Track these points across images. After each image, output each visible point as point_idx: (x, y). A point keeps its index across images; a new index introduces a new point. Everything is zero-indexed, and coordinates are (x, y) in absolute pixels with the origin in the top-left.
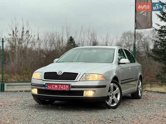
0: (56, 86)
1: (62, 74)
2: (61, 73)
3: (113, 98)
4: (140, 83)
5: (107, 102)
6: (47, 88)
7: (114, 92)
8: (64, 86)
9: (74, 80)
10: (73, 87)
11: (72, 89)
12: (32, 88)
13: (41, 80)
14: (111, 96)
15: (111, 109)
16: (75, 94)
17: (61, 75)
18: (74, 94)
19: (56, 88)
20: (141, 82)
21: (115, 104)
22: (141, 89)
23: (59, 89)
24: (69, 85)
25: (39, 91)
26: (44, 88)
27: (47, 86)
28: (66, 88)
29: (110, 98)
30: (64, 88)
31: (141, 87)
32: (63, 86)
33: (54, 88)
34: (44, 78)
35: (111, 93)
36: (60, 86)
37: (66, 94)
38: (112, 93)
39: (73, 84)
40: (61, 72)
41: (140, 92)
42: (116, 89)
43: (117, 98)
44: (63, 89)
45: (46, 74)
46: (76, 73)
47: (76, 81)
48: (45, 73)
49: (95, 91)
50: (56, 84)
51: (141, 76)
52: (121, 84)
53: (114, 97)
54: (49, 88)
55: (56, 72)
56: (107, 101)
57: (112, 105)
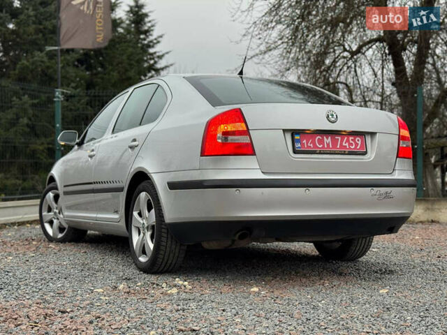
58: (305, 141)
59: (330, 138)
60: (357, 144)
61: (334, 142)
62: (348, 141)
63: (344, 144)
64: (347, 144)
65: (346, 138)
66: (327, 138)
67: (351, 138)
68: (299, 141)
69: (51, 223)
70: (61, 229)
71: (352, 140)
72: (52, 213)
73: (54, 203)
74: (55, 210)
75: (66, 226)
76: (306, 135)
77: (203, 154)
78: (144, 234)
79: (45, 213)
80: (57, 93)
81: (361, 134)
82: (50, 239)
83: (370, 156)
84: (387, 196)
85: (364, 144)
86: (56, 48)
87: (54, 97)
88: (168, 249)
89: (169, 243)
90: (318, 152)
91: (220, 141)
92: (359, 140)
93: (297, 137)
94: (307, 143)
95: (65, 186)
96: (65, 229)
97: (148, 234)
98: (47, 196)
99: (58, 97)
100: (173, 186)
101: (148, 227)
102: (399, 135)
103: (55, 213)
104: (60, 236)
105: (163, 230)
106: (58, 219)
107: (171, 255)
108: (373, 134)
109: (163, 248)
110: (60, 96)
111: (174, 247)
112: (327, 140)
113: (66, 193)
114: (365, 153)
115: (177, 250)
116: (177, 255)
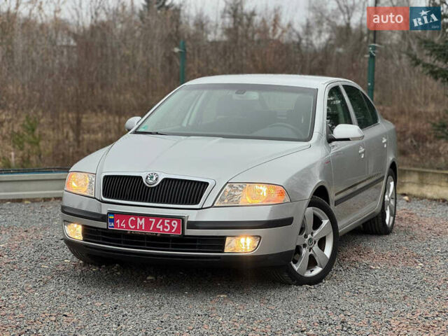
0: (141, 222)
1: (159, 185)
2: (157, 179)
3: (311, 252)
4: (390, 185)
5: (294, 266)
6: (113, 225)
7: (316, 233)
8: (166, 221)
9: (197, 203)
10: (193, 225)
11: (189, 232)
12: (67, 222)
13: (95, 198)
14: (305, 246)
15: (305, 287)
16: (200, 247)
17: (155, 187)
18: (194, 247)
19: (141, 226)
20: (392, 184)
21: (317, 270)
22: (392, 202)
23: (151, 231)
24: (180, 219)
25: (88, 232)
26: (103, 225)
27: (112, 221)
28: (170, 229)
29: (304, 251)
30: (167, 228)
31: (394, 197)
32: (163, 223)
33: (136, 228)
34: (105, 195)
35: (306, 236)
36: (154, 220)
37: (172, 247)
38: (309, 236)
39: (192, 216)
40: (154, 179)
41: (391, 215)
42: (322, 223)
43: (323, 250)
44: (163, 231)
45: (109, 180)
46: (202, 182)
47: (202, 208)
48: (106, 178)
49: (260, 237)
50: (141, 216)
51: (393, 166)
52: (337, 203)
53: (316, 248)
54: (120, 226)
55: (141, 177)
56: (295, 262)
57: (309, 274)
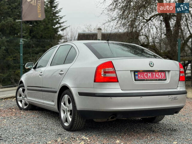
58: (140, 75)
59: (150, 73)
60: (162, 76)
61: (152, 75)
62: (158, 74)
63: (156, 76)
64: (158, 76)
65: (157, 73)
66: (149, 74)
67: (159, 73)
68: (137, 75)
69: (21, 101)
70: (26, 104)
71: (160, 74)
72: (21, 97)
73: (22, 93)
74: (23, 96)
75: (28, 103)
76: (140, 73)
77: (95, 81)
78: (67, 113)
79: (18, 97)
80: (21, 40)
81: (164, 71)
82: (21, 109)
83: (168, 81)
84: (175, 99)
85: (165, 76)
86: (21, 20)
87: (20, 42)
88: (78, 121)
89: (78, 118)
90: (145, 80)
91: (102, 76)
92: (163, 74)
93: (136, 74)
94: (141, 76)
95: (28, 86)
96: (27, 104)
97: (69, 114)
98: (19, 90)
99: (21, 42)
100: (81, 94)
101: (68, 111)
102: (180, 71)
103: (23, 97)
104: (25, 107)
105: (76, 113)
106: (24, 100)
107: (79, 123)
108: (169, 71)
109: (76, 121)
110: (22, 42)
111: (80, 120)
112: (149, 75)
113: (28, 89)
114: (166, 80)
115: (82, 122)
116: (82, 123)
